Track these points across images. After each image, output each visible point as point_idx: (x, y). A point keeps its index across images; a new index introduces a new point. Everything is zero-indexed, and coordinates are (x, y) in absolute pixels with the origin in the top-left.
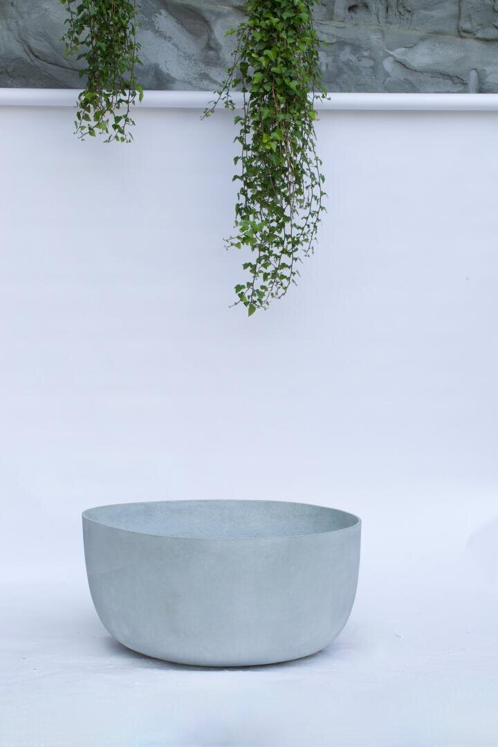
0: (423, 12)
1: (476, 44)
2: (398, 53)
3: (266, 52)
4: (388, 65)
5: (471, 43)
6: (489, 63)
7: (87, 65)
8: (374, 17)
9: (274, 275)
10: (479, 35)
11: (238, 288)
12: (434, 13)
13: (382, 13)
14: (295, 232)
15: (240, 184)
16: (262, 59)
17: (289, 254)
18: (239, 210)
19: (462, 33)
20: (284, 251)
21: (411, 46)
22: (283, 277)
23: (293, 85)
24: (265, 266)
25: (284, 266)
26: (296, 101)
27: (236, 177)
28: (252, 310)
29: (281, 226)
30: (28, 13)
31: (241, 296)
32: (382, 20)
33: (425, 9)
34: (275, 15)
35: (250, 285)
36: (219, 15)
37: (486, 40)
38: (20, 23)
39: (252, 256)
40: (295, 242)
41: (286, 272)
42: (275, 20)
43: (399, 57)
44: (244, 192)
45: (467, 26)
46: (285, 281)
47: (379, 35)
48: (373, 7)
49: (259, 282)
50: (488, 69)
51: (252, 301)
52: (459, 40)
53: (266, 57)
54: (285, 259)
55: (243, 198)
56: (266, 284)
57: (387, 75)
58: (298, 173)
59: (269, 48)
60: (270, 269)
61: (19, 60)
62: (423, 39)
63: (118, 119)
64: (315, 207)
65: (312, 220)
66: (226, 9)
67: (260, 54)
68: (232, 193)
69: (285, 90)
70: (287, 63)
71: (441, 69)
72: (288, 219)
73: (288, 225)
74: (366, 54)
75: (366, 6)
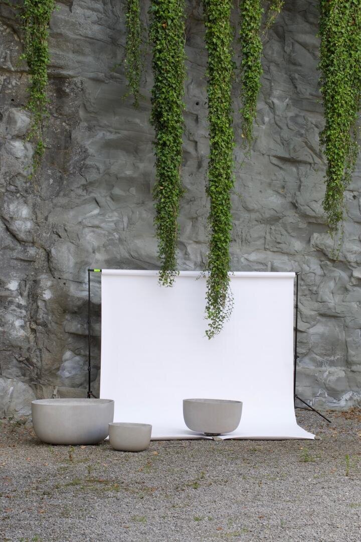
0: (253, 242)
1: (270, 252)
2: (246, 256)
3: (217, 262)
4: (242, 260)
5: (268, 252)
6: (275, 259)
7: (163, 265)
8: (238, 244)
9: (217, 327)
10: (271, 250)
11: (207, 331)
12: (257, 243)
13: (240, 243)
14: (224, 315)
15: (207, 300)
16: (215, 264)
17: (222, 321)
18: (207, 308)
19: (265, 249)
20: (220, 320)
21: (249, 254)
22: (219, 328)
23: (225, 271)
24: (214, 325)
25: (220, 325)
26: (224, 276)
27: (206, 298)
28: (210, 338)
29: (219, 313)
30: (131, 244)
31: (207, 334)
32: (240, 245)
33: (254, 241)
34: (219, 251)
35: (210, 330)
36: (189, 244)
37: (274, 252)
38: (128, 247)
39: (211, 322)
40: (224, 318)
41: (220, 327)
42: (220, 253)
43: (246, 257)
44: (208, 303)
45: (268, 247)
46: (220, 330)
47: (239, 250)
48: (237, 240)
49: (212, 330)
50: (275, 261)
51: (210, 335)
52: (265, 251)
53: (217, 263)
54: (220, 323)
55: (208, 305)
56: (214, 330)
57: (242, 263)
58: (224, 297)
59: (218, 260)
60: (215, 326)
61: (128, 259)
62: (253, 251)
63: (171, 280)
64: (230, 307)
65: (229, 311)
66: (191, 242)
67: (215, 262)
68: (205, 303)
69: (222, 272)
70: (223, 265)
71: (259, 261)
72: (221, 311)
73: (221, 313)
74: (235, 256)
75: (235, 241)
